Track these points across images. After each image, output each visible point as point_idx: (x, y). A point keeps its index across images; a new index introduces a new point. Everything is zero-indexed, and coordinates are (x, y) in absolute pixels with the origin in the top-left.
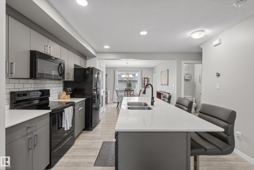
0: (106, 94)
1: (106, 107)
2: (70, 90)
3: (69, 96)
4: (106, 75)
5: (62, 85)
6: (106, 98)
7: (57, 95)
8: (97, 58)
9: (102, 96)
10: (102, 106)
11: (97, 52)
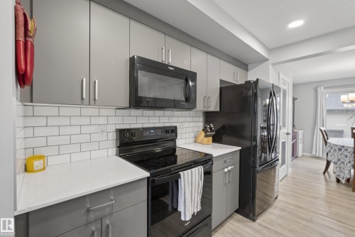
0: (294, 137)
1: (293, 166)
2: (211, 128)
3: (211, 139)
4: (294, 99)
5: (201, 119)
6: (294, 146)
7: (192, 135)
8: (270, 62)
9: (284, 144)
10: (283, 162)
11: (270, 50)
